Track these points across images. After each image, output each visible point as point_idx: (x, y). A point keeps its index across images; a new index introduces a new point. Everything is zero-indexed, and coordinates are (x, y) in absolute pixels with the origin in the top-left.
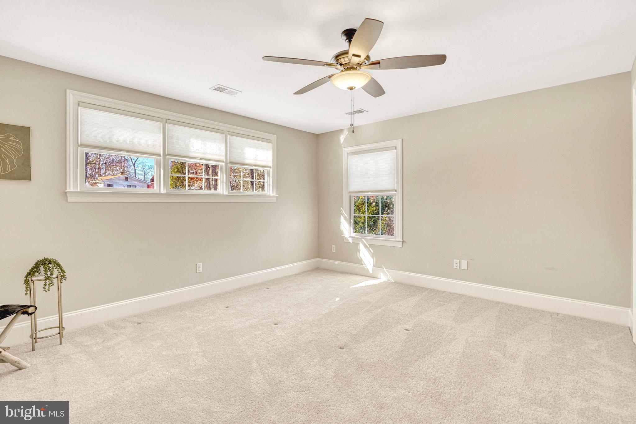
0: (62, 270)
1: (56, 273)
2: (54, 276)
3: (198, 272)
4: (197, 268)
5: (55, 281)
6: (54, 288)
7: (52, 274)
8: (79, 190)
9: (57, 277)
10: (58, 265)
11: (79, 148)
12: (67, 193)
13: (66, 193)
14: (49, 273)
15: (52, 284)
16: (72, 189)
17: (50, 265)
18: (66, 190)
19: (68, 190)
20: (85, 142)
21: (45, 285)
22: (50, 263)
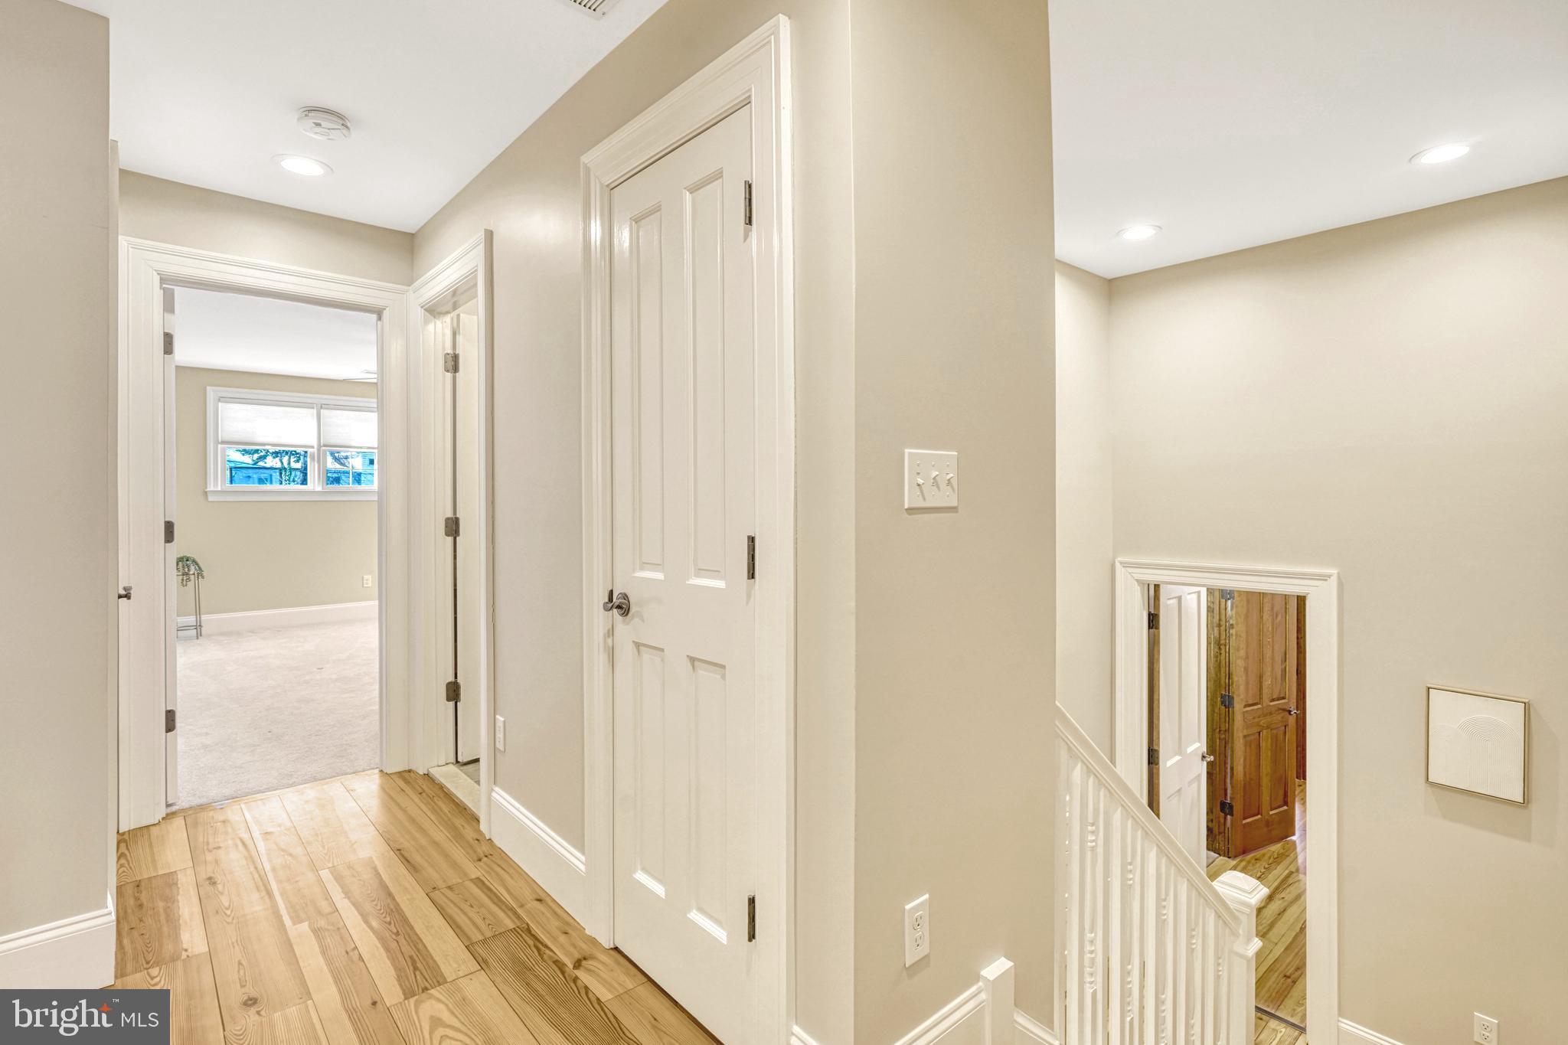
0: (200, 568)
1: (193, 570)
2: (191, 573)
3: (365, 586)
4: (365, 582)
5: (192, 577)
6: (191, 584)
7: (189, 570)
8: (219, 489)
9: (194, 574)
10: (195, 562)
11: (220, 446)
12: (209, 494)
13: (206, 492)
14: (186, 570)
15: (189, 580)
16: (212, 489)
17: (188, 562)
18: (206, 488)
19: (208, 490)
20: (226, 438)
21: (183, 580)
22: (187, 560)
